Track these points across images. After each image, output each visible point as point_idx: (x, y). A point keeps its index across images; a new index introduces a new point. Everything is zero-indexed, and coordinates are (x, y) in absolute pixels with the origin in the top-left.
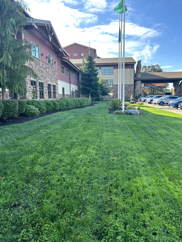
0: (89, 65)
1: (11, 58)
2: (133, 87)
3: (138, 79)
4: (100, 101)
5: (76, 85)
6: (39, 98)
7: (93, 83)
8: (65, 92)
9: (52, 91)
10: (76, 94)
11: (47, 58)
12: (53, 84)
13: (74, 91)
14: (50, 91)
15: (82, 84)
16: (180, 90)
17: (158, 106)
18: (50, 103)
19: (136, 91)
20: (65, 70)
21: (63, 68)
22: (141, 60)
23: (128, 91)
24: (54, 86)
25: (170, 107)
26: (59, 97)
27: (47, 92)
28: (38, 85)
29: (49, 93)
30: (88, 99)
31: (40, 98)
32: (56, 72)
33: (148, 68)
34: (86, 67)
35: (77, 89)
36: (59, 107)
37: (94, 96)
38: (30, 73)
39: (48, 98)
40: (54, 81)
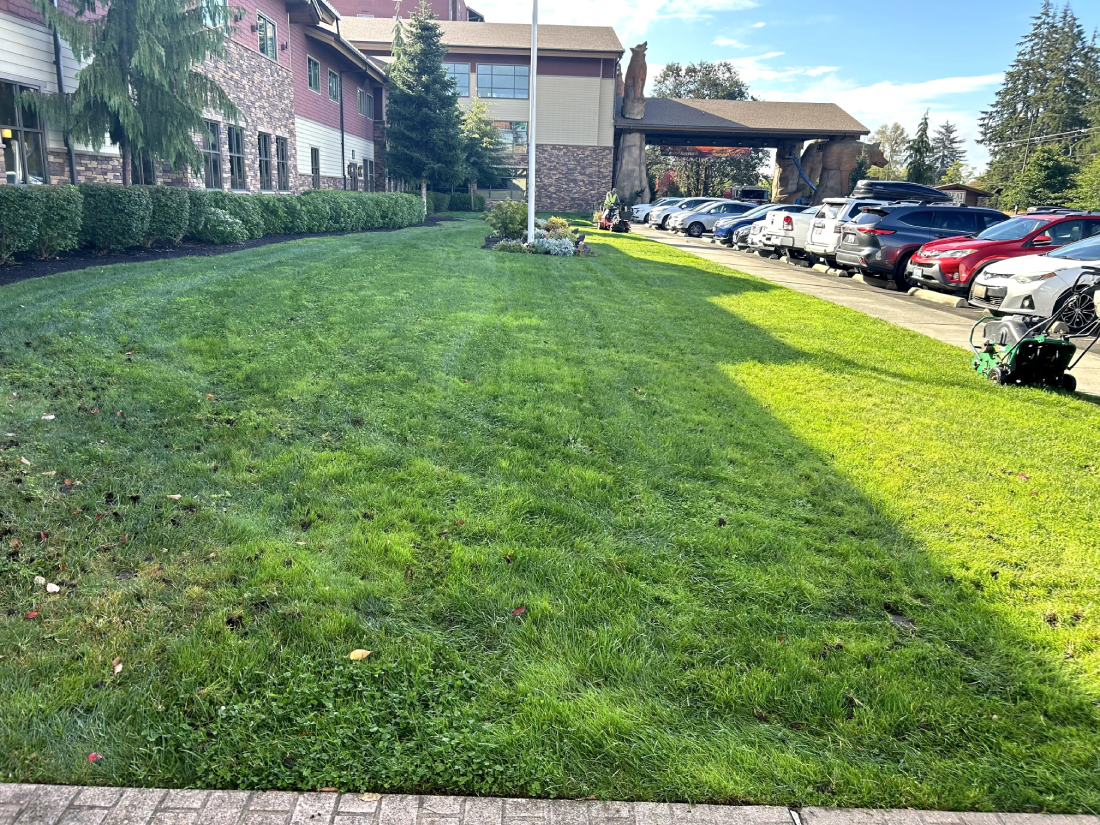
0: (421, 61)
1: (163, 53)
2: (611, 157)
3: (632, 125)
4: (469, 210)
5: (367, 138)
6: (227, 186)
7: (436, 134)
8: (321, 165)
9: (275, 161)
10: (366, 175)
11: (253, 29)
12: (279, 133)
13: (360, 163)
14: (266, 162)
15: (396, 137)
16: (802, 182)
17: (682, 238)
18: (274, 205)
19: (620, 176)
20: (323, 71)
21: (316, 64)
22: (646, 43)
23: (590, 176)
24: (282, 142)
25: (713, 242)
26: (301, 185)
27: (257, 166)
28: (223, 135)
29: (265, 167)
30: (414, 199)
31: (234, 185)
32: (290, 85)
33: (687, 73)
34: (411, 66)
35: (372, 157)
36: (305, 221)
37: (444, 191)
38: (213, 99)
39: (259, 186)
40: (279, 120)
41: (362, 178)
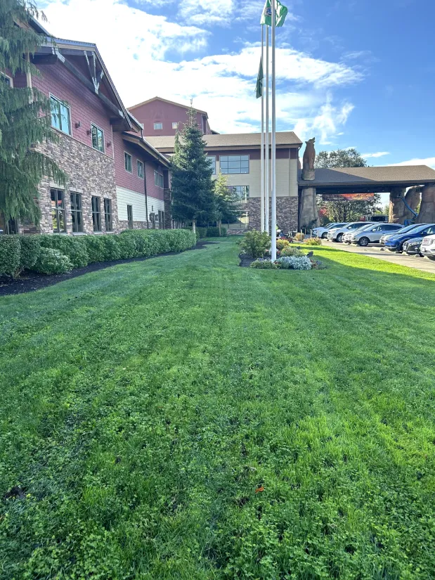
0: (190, 151)
2: (296, 202)
3: (308, 184)
4: (218, 236)
5: (160, 199)
6: (69, 230)
7: (201, 193)
8: (134, 215)
9: (103, 213)
10: (160, 220)
11: (88, 133)
12: (106, 196)
13: (157, 213)
14: (98, 214)
15: (176, 196)
16: (406, 211)
17: (355, 249)
18: (97, 242)
19: (303, 212)
20: (134, 162)
21: (129, 157)
22: (314, 139)
23: (285, 213)
24: (107, 201)
25: (382, 250)
26: (121, 227)
27: (91, 217)
28: (67, 198)
29: (96, 218)
30: (189, 232)
31: (74, 230)
32: (112, 167)
33: (331, 157)
34: (185, 155)
35: (163, 209)
36: (118, 253)
37: (203, 226)
38: (48, 170)
39: (92, 229)
40: (106, 188)
41: (158, 222)
